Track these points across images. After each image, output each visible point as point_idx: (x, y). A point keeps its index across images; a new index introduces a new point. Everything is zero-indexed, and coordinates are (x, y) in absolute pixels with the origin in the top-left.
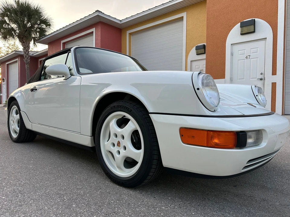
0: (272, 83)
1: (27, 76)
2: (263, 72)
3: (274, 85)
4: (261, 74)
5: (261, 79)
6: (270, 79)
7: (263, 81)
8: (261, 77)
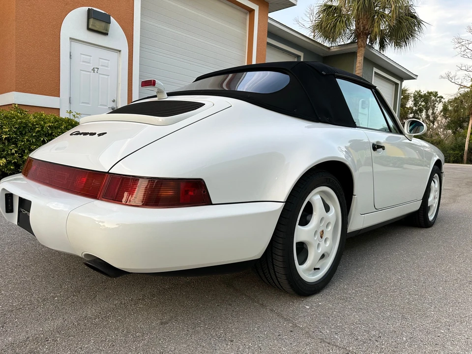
2: (115, 99)
8: (113, 105)
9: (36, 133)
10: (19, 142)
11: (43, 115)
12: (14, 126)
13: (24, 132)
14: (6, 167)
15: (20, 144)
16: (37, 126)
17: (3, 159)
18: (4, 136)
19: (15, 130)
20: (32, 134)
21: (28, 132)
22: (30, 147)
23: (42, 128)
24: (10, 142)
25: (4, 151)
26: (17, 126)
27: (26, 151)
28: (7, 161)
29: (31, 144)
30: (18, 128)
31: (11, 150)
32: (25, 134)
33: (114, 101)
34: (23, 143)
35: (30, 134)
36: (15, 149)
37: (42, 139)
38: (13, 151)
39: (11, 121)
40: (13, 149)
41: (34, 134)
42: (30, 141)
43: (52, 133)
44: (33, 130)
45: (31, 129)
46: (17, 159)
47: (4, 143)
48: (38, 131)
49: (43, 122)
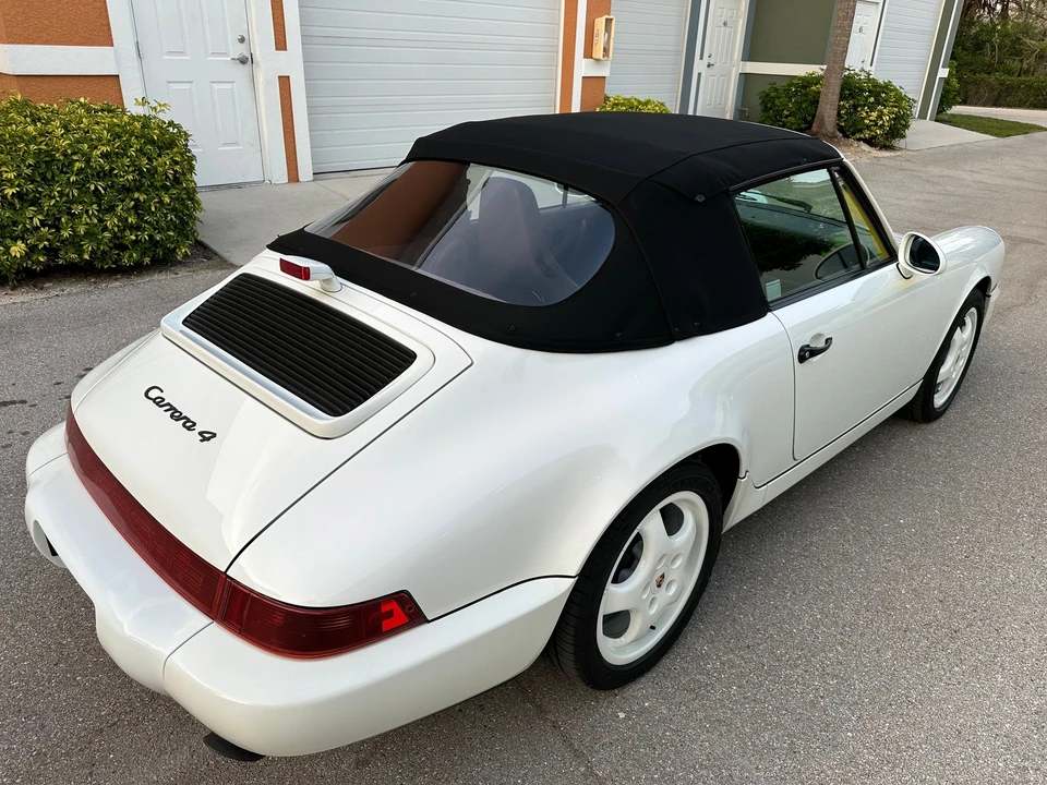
0: (278, 77)
2: (246, 36)
3: (284, 83)
5: (243, 61)
6: (272, 61)
7: (247, 67)
8: (241, 50)
9: (77, 175)
10: (43, 200)
11: (84, 120)
12: (23, 161)
13: (49, 176)
14: (30, 259)
15: (47, 204)
16: (75, 158)
17: (19, 242)
18: (9, 192)
19: (28, 171)
20: (69, 179)
21: (57, 172)
22: (70, 209)
23: (88, 161)
24: (26, 201)
25: (15, 223)
26: (31, 161)
27: (63, 220)
28: (27, 244)
29: (72, 202)
30: (35, 167)
31: (31, 219)
32: (53, 177)
33: (242, 40)
34: (53, 202)
35: (64, 177)
36: (40, 217)
37: (93, 188)
38: (36, 221)
39: (16, 151)
40: (34, 216)
41: (73, 178)
42: (68, 195)
43: (112, 169)
44: (68, 167)
45: (63, 165)
46: (48, 240)
47: (12, 205)
48: (81, 170)
49: (86, 146)
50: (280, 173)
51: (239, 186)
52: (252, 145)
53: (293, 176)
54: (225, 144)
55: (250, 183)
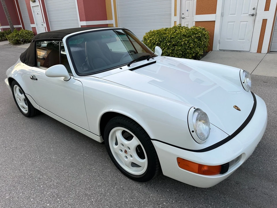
0: (263, 19)
1: (4, 9)
2: (256, 7)
3: (265, 21)
4: (254, 9)
5: (253, 15)
6: (262, 14)
7: (254, 17)
8: (253, 12)
50: (255, 49)
51: (240, 51)
52: (248, 40)
53: (259, 50)
54: (240, 39)
55: (244, 51)
